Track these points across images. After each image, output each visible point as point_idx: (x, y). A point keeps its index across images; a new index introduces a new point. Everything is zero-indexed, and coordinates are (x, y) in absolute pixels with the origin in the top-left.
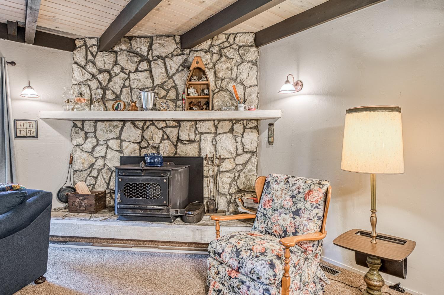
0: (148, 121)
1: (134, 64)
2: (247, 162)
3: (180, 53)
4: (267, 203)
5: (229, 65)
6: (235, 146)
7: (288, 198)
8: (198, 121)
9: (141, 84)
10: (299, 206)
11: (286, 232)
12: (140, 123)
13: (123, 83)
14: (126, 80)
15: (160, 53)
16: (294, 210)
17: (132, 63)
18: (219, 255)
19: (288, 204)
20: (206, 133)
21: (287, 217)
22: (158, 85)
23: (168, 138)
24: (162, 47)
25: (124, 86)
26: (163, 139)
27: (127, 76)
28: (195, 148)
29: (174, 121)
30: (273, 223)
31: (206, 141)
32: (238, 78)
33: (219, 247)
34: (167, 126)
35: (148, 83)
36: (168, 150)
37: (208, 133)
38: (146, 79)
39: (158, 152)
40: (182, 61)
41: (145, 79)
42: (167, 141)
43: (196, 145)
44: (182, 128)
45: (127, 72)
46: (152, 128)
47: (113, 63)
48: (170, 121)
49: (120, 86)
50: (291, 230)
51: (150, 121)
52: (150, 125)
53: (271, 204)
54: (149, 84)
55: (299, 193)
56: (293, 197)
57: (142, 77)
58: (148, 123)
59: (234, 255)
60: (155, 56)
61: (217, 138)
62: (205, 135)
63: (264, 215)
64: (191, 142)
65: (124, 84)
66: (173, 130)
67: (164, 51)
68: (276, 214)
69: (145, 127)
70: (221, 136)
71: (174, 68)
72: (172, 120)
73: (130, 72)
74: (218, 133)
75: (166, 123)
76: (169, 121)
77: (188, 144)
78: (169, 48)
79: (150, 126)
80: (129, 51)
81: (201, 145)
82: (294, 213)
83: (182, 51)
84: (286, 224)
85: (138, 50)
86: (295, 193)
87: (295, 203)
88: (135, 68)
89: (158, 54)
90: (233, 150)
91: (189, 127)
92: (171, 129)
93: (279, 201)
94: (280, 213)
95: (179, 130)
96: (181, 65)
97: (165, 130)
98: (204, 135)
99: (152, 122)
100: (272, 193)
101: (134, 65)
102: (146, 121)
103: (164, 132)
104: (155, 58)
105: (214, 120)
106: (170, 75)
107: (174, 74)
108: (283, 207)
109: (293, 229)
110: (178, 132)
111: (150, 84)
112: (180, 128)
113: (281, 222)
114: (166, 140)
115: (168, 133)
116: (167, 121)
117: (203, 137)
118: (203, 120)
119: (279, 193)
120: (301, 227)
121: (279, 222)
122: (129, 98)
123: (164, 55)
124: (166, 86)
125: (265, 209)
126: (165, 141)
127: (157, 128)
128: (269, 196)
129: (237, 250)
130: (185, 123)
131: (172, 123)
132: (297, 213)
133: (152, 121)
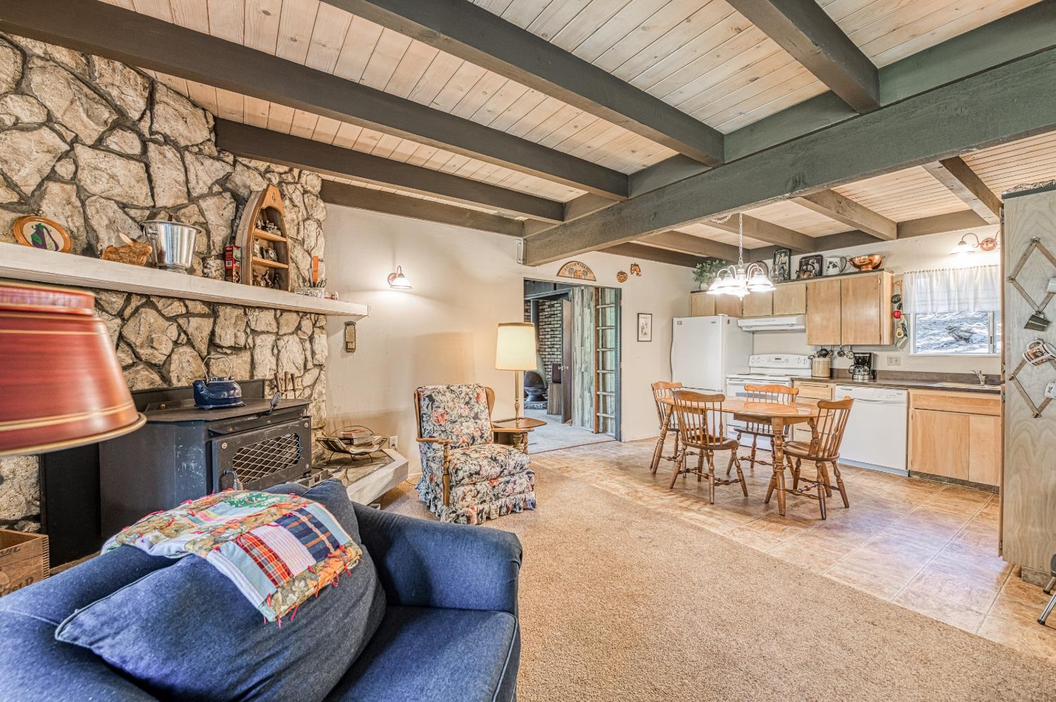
0: (136, 294)
1: (97, 124)
2: (315, 383)
3: (216, 154)
4: (440, 418)
5: (295, 217)
6: (303, 357)
7: (463, 406)
8: (249, 307)
9: (120, 189)
10: (476, 410)
11: (473, 438)
12: (114, 300)
13: (52, 164)
14: (59, 159)
15: (174, 132)
16: (472, 415)
17: (89, 116)
18: (478, 473)
19: (466, 412)
20: (263, 332)
21: (469, 423)
22: (166, 207)
23: (190, 343)
24: (181, 122)
25: (52, 176)
26: (176, 343)
27: (66, 147)
28: (245, 362)
29: (204, 302)
30: (457, 436)
31: (265, 349)
32: (306, 243)
33: (473, 467)
34: (188, 314)
35: (141, 193)
36: (188, 369)
37: (268, 332)
38: (138, 182)
39: (165, 379)
40: (221, 174)
41: (133, 182)
42: (187, 349)
43: (246, 356)
44: (221, 320)
45: (69, 138)
46: (149, 315)
47: (9, 79)
48: (198, 303)
49: (39, 171)
50: (477, 434)
51: (142, 295)
52: (142, 306)
53: (446, 417)
54: (142, 198)
55: (470, 399)
56: (467, 403)
57: (126, 172)
58: (135, 302)
59: (494, 464)
60: (158, 133)
61: (281, 343)
62: (263, 337)
63: (443, 432)
64: (236, 349)
65: (53, 170)
66: (203, 323)
67: (186, 133)
68: (457, 426)
69: (128, 312)
70: (286, 338)
71: (204, 182)
72: (200, 301)
73: (76, 139)
74: (281, 333)
75: (186, 306)
76: (193, 302)
77: (232, 353)
78: (196, 132)
79: (142, 310)
80: (81, 76)
81: (256, 357)
82: (473, 418)
83: (219, 152)
84: (471, 430)
85: (115, 93)
86: (467, 399)
87: (471, 409)
88: (95, 136)
89: (168, 133)
90: (300, 362)
91: (233, 321)
92: (199, 320)
93: (455, 412)
94: (461, 423)
95: (215, 323)
96: (217, 182)
97: (181, 321)
98: (261, 336)
99: (148, 300)
100: (442, 405)
101: (96, 127)
102: (130, 295)
103: (179, 326)
104: (157, 136)
105: (275, 310)
106: (195, 194)
107: (202, 196)
108: (461, 416)
109: (479, 432)
110: (214, 327)
111: (146, 198)
112: (218, 321)
113: (465, 431)
114: (185, 347)
115: (190, 331)
116: (187, 302)
117: (258, 340)
118: (258, 307)
119: (451, 404)
120: (484, 428)
121: (464, 432)
122: (75, 219)
123: (183, 143)
124: (184, 214)
125: (441, 425)
126: (181, 350)
127: (163, 316)
128: (440, 410)
129: (491, 458)
130: (228, 309)
131: (200, 308)
132: (476, 417)
133: (148, 297)
